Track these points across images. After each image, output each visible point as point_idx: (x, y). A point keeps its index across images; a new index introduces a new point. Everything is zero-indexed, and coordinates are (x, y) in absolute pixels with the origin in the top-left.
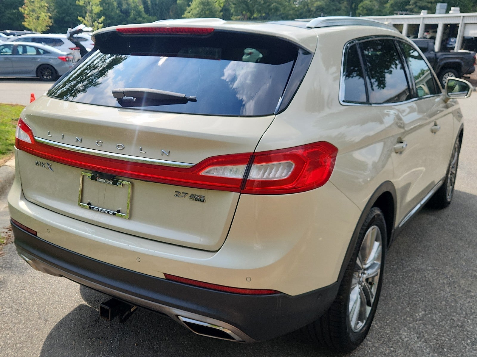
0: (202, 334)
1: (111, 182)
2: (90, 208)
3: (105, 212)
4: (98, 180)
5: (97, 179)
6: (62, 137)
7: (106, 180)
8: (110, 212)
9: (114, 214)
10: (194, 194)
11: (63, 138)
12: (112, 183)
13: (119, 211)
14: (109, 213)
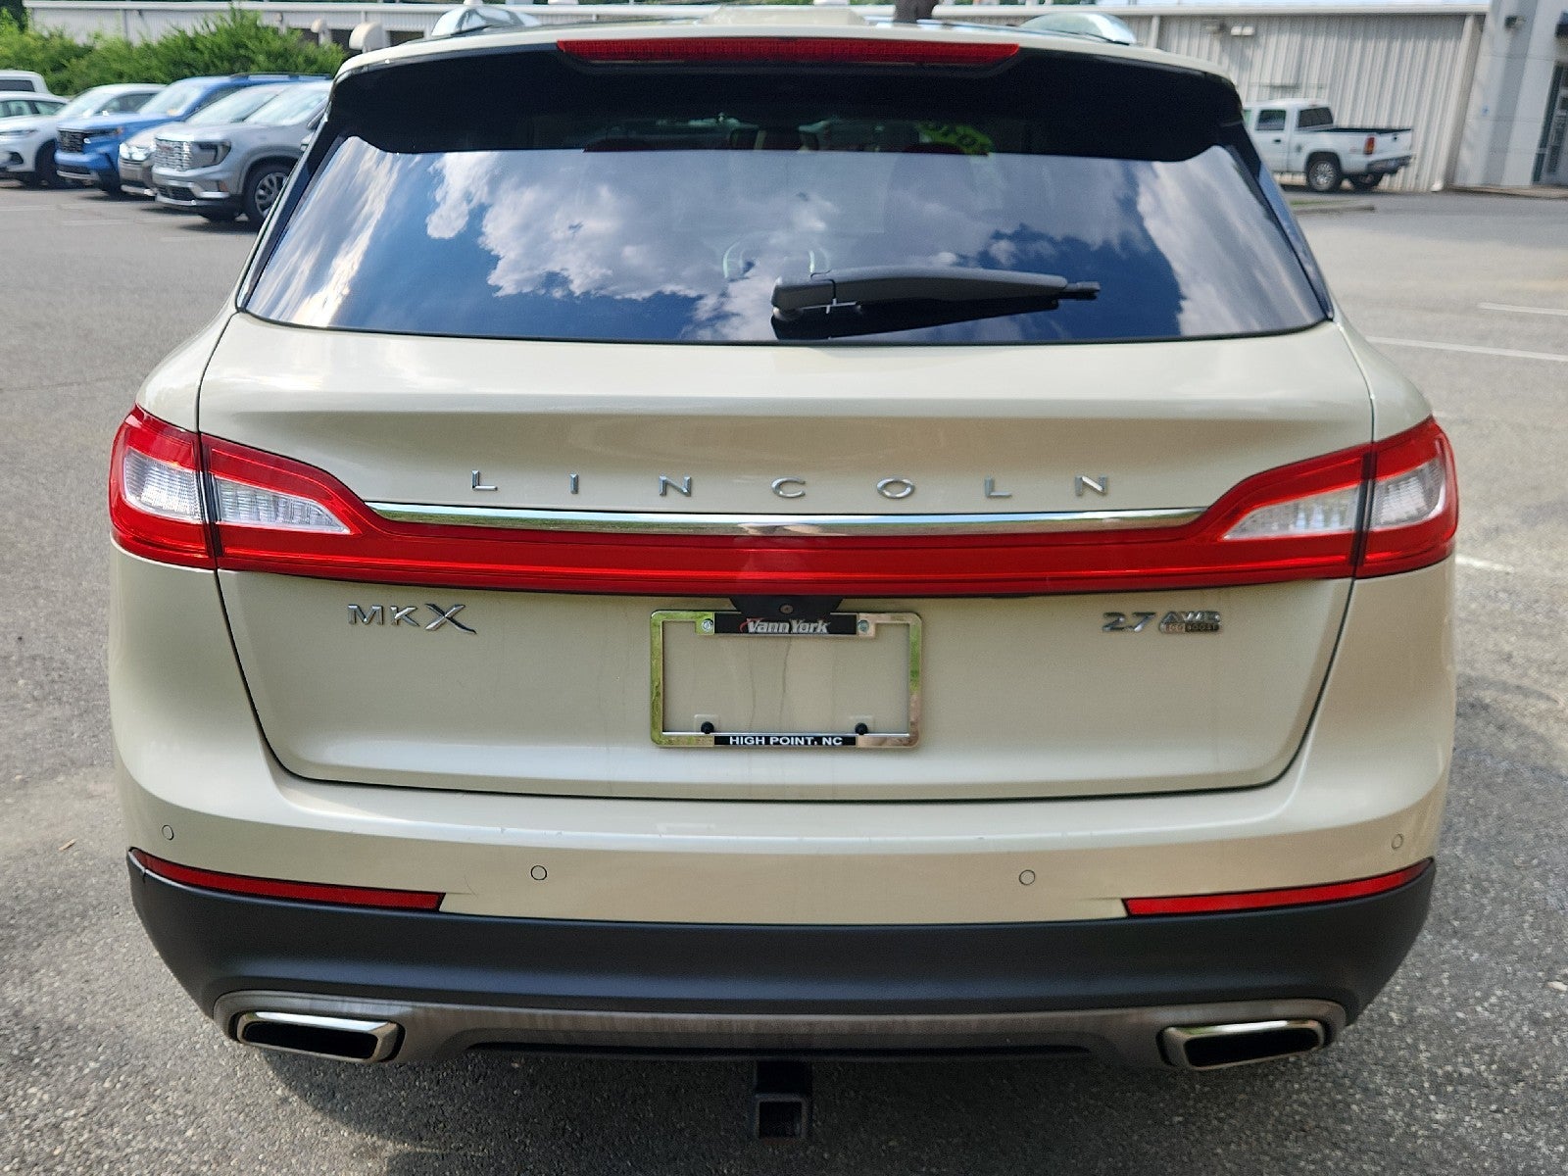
0: (1216, 1064)
1: (822, 627)
2: (722, 741)
3: (802, 742)
4: (751, 629)
5: (746, 626)
6: (570, 487)
7: (794, 623)
8: (824, 740)
9: (849, 742)
10: (1177, 610)
11: (576, 490)
12: (825, 631)
13: (862, 729)
14: (820, 743)
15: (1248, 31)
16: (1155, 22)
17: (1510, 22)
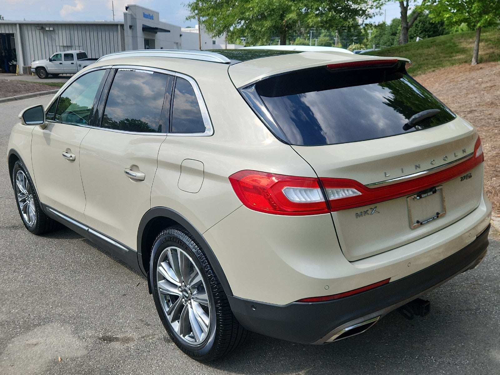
1: (432, 193)
6: (401, 171)
7: (428, 193)
8: (434, 218)
11: (403, 172)
13: (438, 213)
15: (51, 29)
16: (18, 26)
17: (131, 27)
